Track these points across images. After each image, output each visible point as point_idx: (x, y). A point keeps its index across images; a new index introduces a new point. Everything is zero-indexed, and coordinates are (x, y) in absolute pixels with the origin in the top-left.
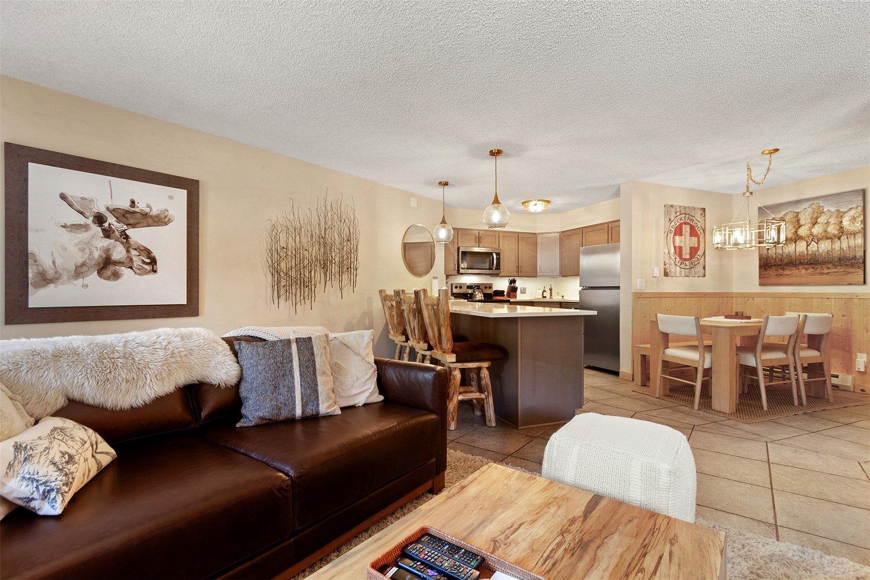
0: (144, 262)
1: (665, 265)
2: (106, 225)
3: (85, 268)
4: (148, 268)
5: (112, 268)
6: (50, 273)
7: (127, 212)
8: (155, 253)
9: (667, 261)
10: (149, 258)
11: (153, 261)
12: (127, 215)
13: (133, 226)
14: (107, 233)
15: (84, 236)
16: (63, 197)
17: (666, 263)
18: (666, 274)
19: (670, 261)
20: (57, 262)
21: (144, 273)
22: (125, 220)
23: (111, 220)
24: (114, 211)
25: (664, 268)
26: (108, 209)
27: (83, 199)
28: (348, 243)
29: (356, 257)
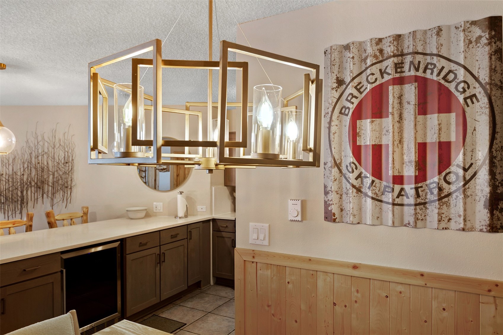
1: (326, 193)
9: (333, 186)
17: (329, 189)
18: (330, 217)
19: (340, 182)
25: (325, 202)
28: (61, 165)
29: (71, 177)
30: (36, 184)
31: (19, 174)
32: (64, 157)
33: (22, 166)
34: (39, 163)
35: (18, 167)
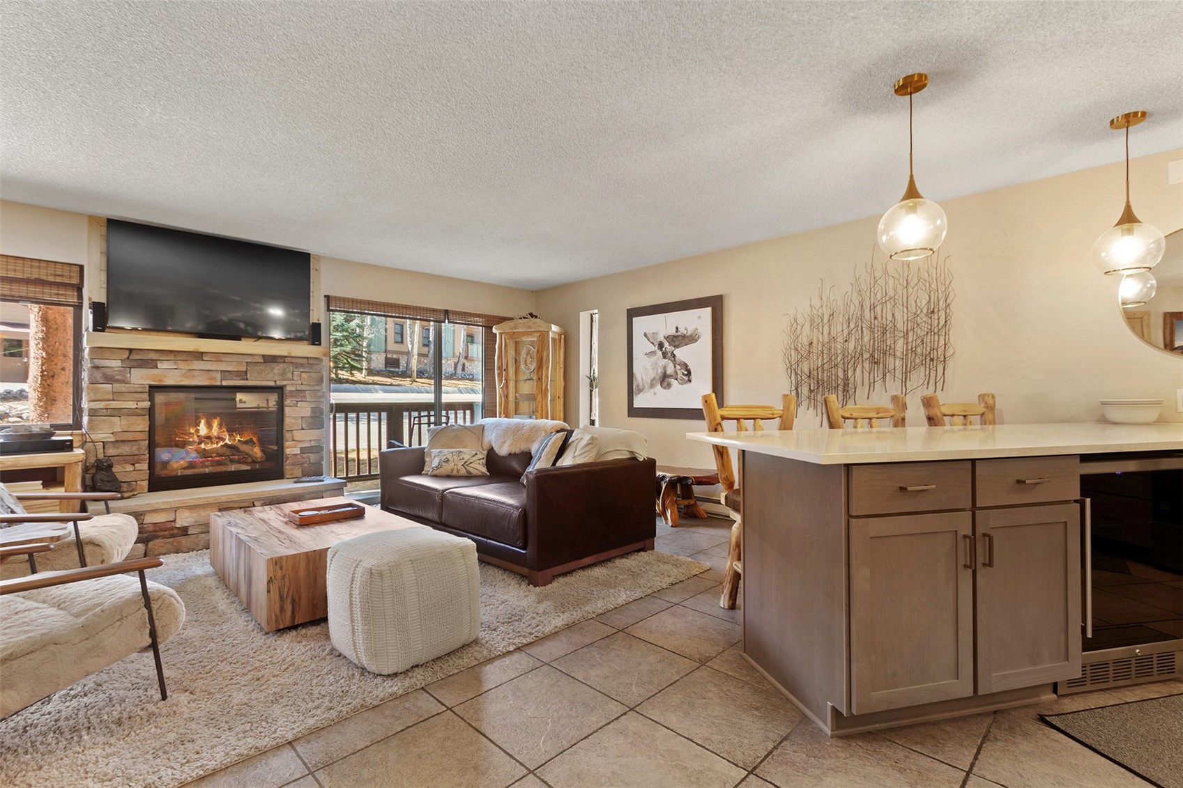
0: (683, 374)
2: (664, 349)
3: (655, 382)
4: (686, 378)
5: (667, 380)
6: (641, 387)
7: (674, 337)
8: (690, 367)
10: (686, 370)
11: (689, 373)
12: (674, 339)
13: (677, 347)
14: (665, 355)
15: (654, 359)
16: (645, 335)
20: (644, 378)
21: (683, 382)
22: (673, 343)
23: (666, 345)
24: (666, 338)
26: (664, 337)
27: (653, 333)
28: (923, 317)
29: (945, 340)
30: (872, 356)
31: (840, 340)
32: (929, 302)
33: (845, 327)
34: (875, 318)
35: (839, 328)
